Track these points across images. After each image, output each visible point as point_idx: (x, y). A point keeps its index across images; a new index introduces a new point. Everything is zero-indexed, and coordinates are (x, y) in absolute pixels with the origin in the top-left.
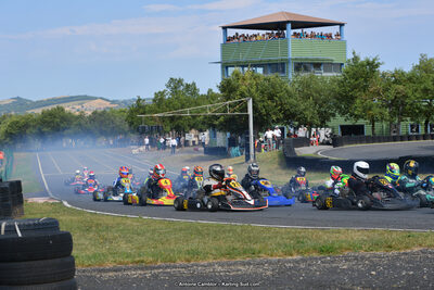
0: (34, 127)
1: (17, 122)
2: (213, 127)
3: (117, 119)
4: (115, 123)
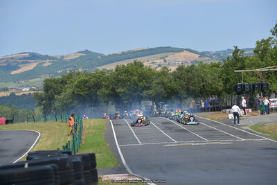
0: (107, 87)
1: (86, 82)
3: (209, 76)
4: (206, 81)
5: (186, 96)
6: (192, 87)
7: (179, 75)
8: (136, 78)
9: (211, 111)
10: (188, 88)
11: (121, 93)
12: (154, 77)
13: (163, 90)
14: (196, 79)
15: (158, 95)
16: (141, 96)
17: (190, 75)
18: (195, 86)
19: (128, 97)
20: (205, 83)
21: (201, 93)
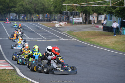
2: (111, 13)
3: (46, 3)
4: (45, 6)
5: (34, 13)
7: (31, 2)
8: (8, 1)
9: (46, 21)
10: (35, 9)
12: (17, 1)
13: (22, 8)
14: (40, 5)
15: (20, 11)
16: (11, 11)
17: (37, 2)
18: (39, 8)
19: (3, 11)
20: (44, 7)
21: (42, 12)
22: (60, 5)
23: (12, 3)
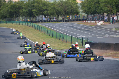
0: (26, 8)
5: (64, 14)
6: (67, 10)
7: (61, 5)
8: (42, 5)
10: (65, 11)
11: (34, 12)
13: (54, 11)
14: (69, 7)
15: (52, 13)
16: (44, 13)
17: (67, 5)
19: (37, 14)
20: (72, 9)
21: (71, 13)
22: (93, 6)
23: (45, 7)
